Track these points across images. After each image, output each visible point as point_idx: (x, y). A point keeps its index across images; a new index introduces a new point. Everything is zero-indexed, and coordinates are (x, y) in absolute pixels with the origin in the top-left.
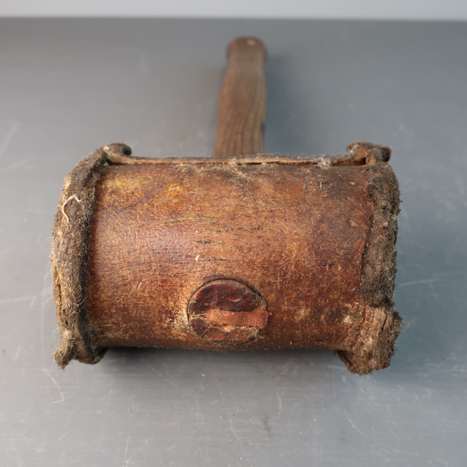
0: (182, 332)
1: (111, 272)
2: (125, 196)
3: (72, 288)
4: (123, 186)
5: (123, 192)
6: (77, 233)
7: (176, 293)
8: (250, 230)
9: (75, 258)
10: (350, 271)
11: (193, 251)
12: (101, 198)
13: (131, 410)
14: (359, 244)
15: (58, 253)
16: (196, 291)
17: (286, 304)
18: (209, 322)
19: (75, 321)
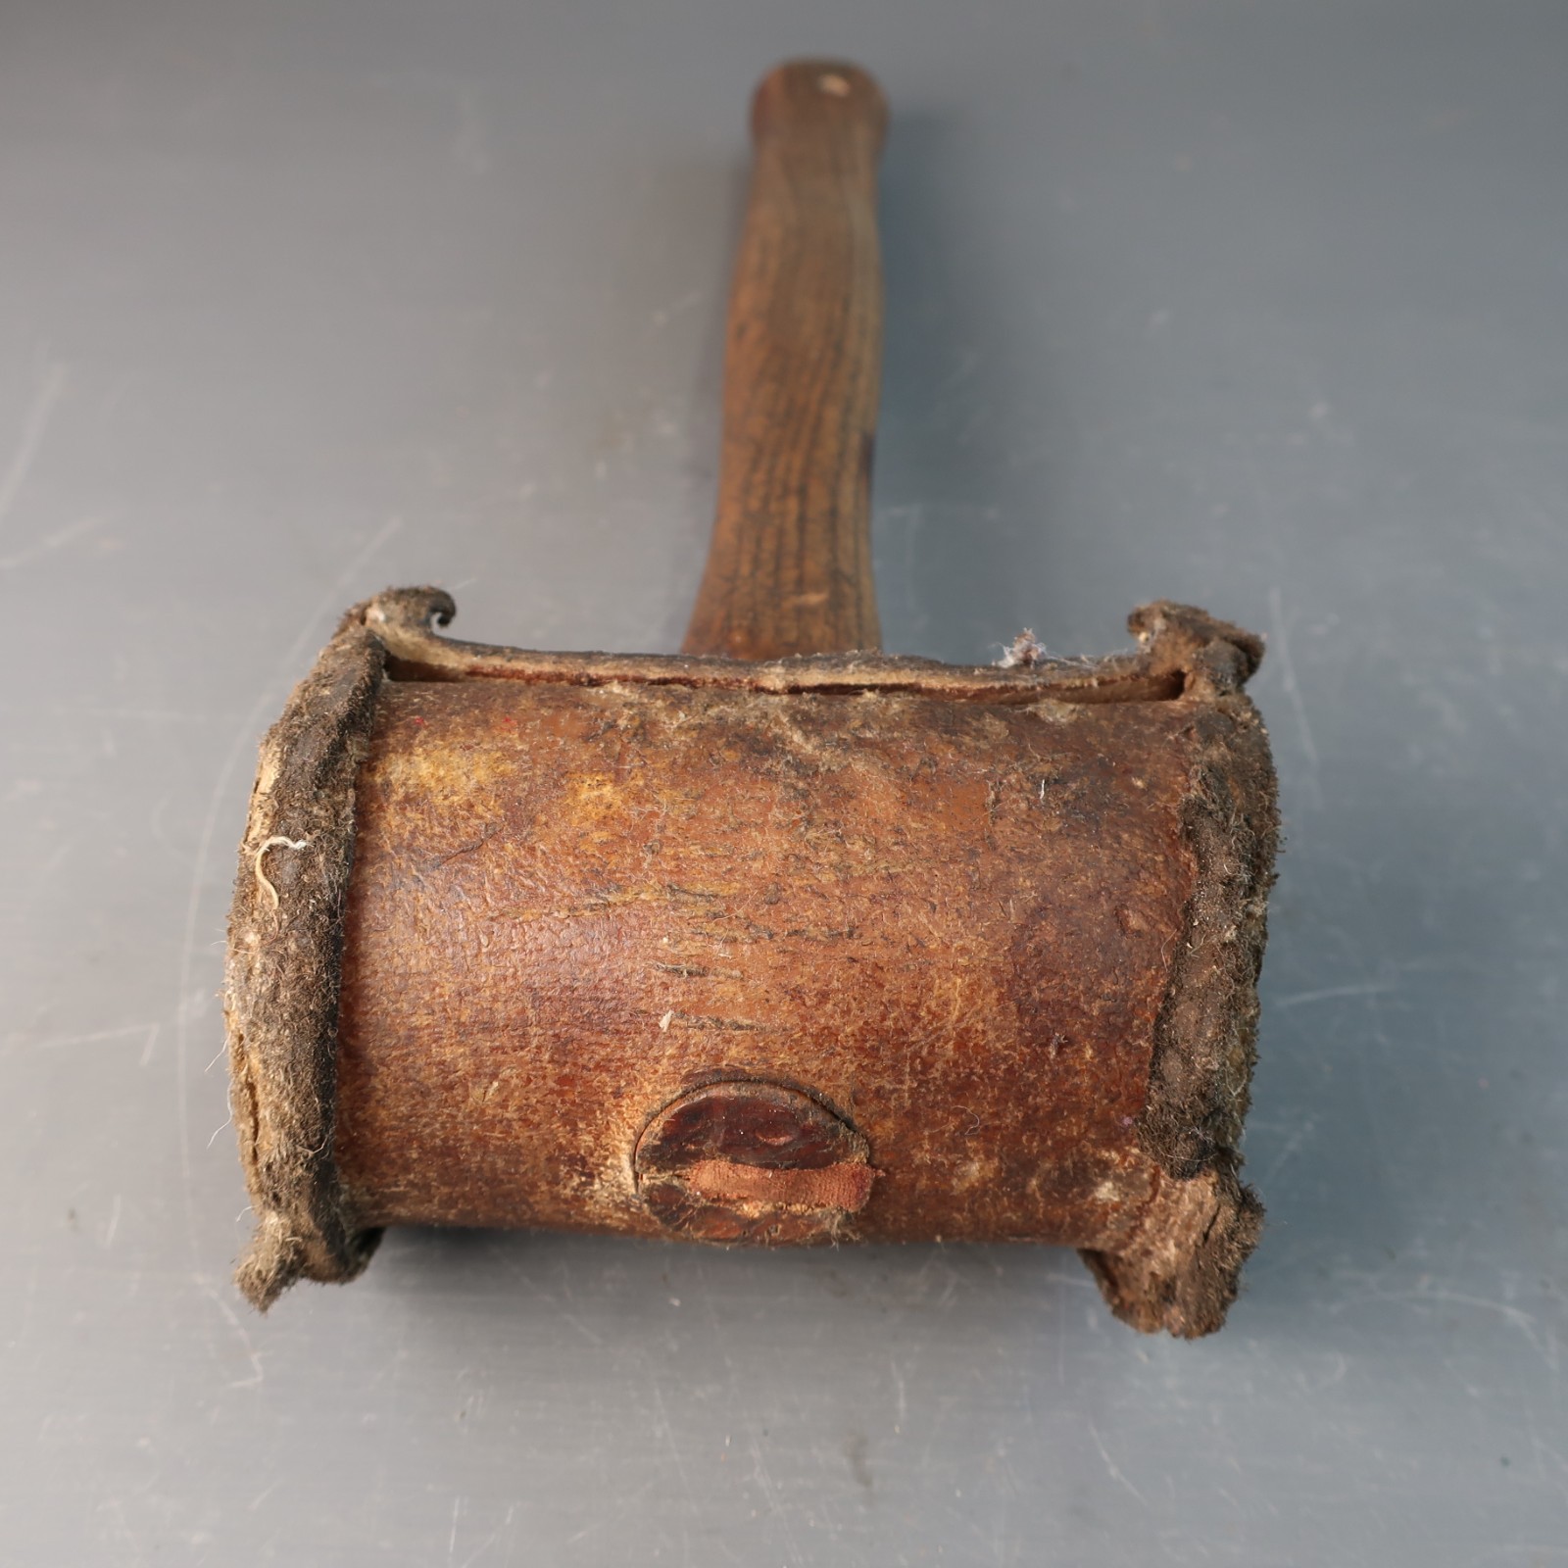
0: (616, 1211)
1: (405, 1051)
2: (446, 814)
3: (292, 1103)
4: (439, 780)
5: (439, 800)
6: (305, 941)
7: (601, 1114)
8: (824, 939)
9: (301, 1017)
10: (1118, 1063)
11: (653, 997)
12: (374, 819)
13: (463, 1415)
14: (1148, 984)
15: (248, 998)
16: (662, 1111)
17: (927, 1147)
18: (698, 1193)
19: (300, 1193)
